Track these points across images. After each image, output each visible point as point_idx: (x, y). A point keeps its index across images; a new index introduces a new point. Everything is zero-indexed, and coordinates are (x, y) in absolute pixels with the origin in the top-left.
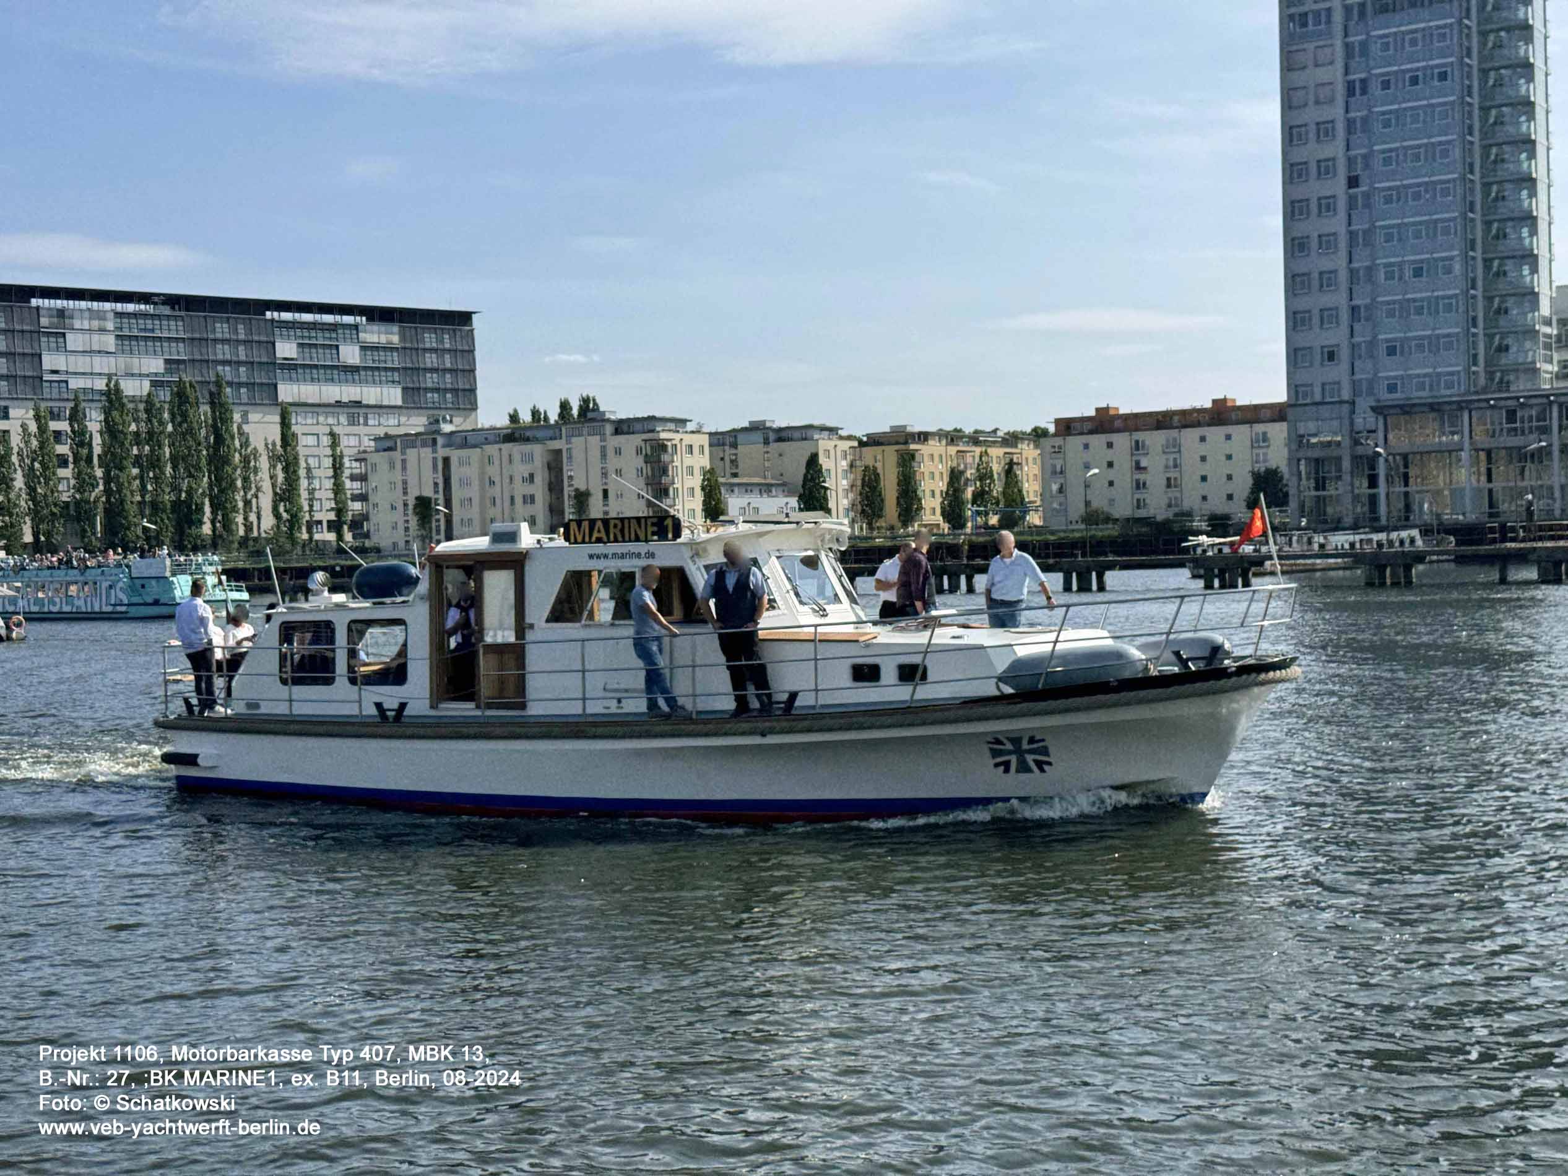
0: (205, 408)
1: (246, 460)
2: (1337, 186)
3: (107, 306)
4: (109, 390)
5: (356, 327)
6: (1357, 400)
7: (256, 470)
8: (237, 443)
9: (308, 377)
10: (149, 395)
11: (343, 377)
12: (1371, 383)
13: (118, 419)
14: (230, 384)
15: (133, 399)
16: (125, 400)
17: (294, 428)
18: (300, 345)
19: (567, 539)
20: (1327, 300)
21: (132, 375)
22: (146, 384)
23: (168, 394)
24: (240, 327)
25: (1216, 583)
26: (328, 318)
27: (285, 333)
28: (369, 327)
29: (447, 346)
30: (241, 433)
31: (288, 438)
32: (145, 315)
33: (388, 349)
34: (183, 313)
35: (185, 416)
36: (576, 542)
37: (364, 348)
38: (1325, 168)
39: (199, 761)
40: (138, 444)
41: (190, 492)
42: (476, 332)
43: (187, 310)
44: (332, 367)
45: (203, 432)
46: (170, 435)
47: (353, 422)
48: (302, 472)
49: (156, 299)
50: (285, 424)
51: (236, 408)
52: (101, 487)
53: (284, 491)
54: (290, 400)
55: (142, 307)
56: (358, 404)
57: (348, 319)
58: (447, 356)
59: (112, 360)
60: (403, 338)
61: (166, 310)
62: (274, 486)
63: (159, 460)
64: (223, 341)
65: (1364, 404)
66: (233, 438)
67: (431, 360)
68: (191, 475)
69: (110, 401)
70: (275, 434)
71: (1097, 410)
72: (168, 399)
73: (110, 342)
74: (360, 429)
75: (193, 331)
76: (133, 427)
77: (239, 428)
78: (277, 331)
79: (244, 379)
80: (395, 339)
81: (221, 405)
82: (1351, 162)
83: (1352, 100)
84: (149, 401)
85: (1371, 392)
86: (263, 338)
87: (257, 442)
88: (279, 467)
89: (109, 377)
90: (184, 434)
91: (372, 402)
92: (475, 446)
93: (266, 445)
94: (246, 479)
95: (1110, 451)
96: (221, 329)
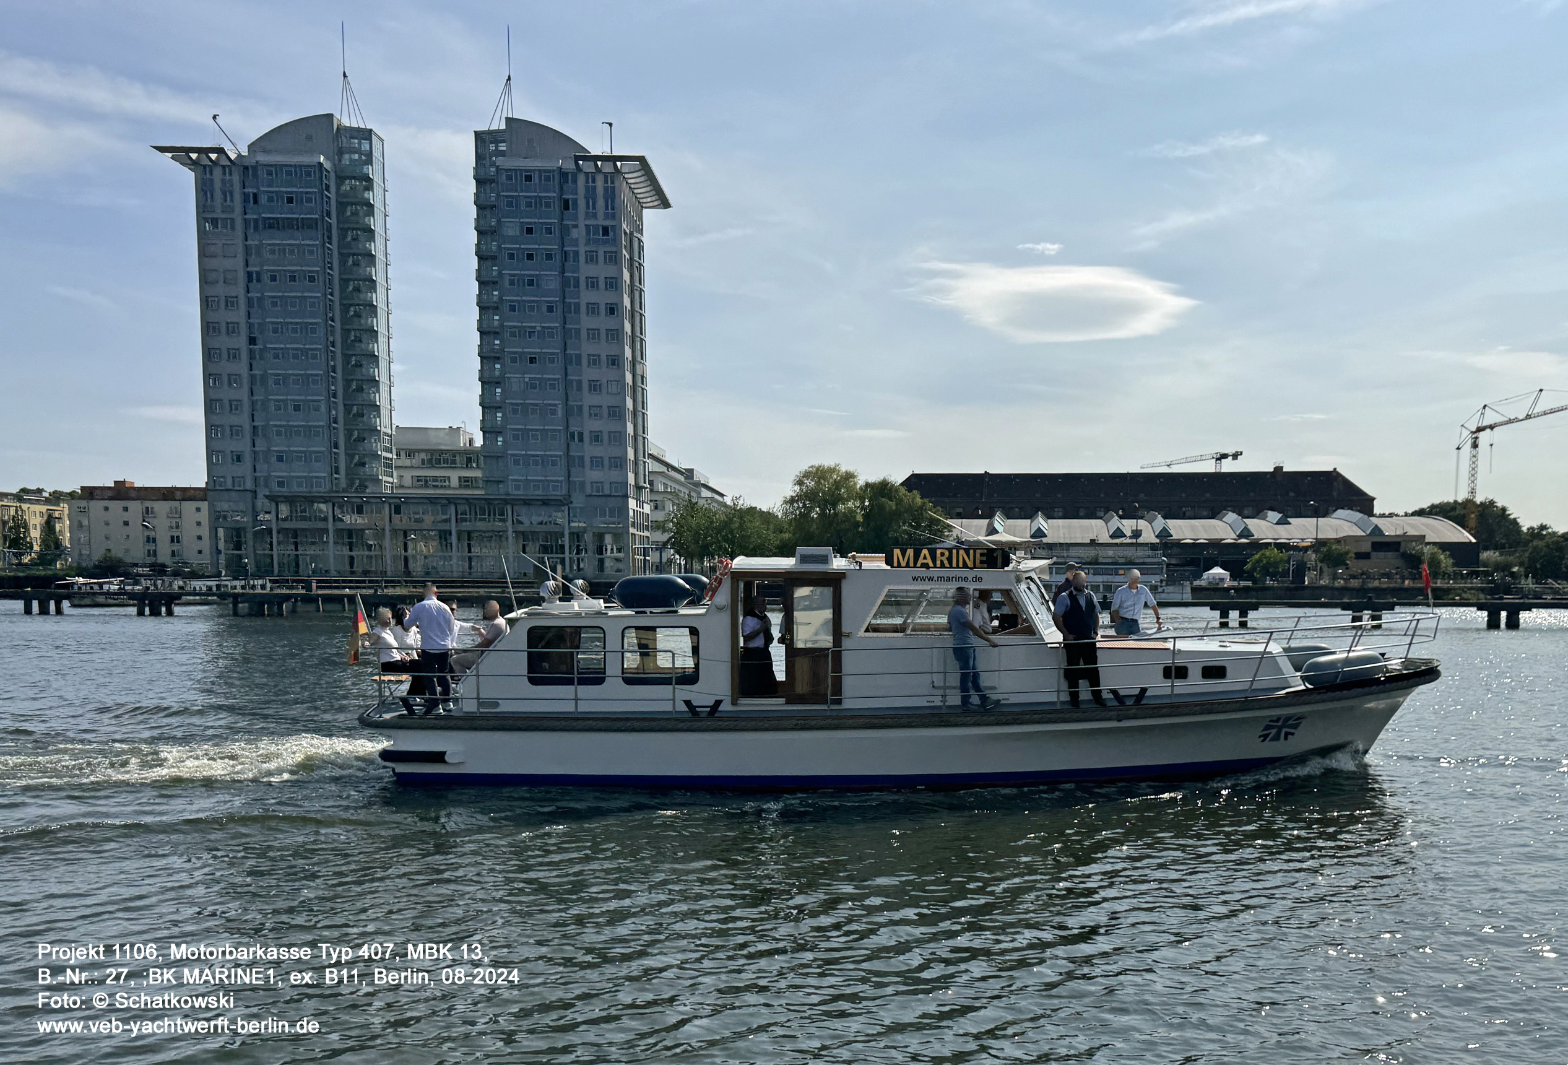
2: (241, 342)
6: (258, 490)
12: (267, 479)
19: (889, 562)
20: (234, 420)
25: (147, 610)
36: (899, 566)
38: (232, 329)
39: (447, 758)
65: (262, 492)
71: (115, 482)
82: (250, 326)
83: (251, 285)
85: (266, 486)
95: (126, 514)
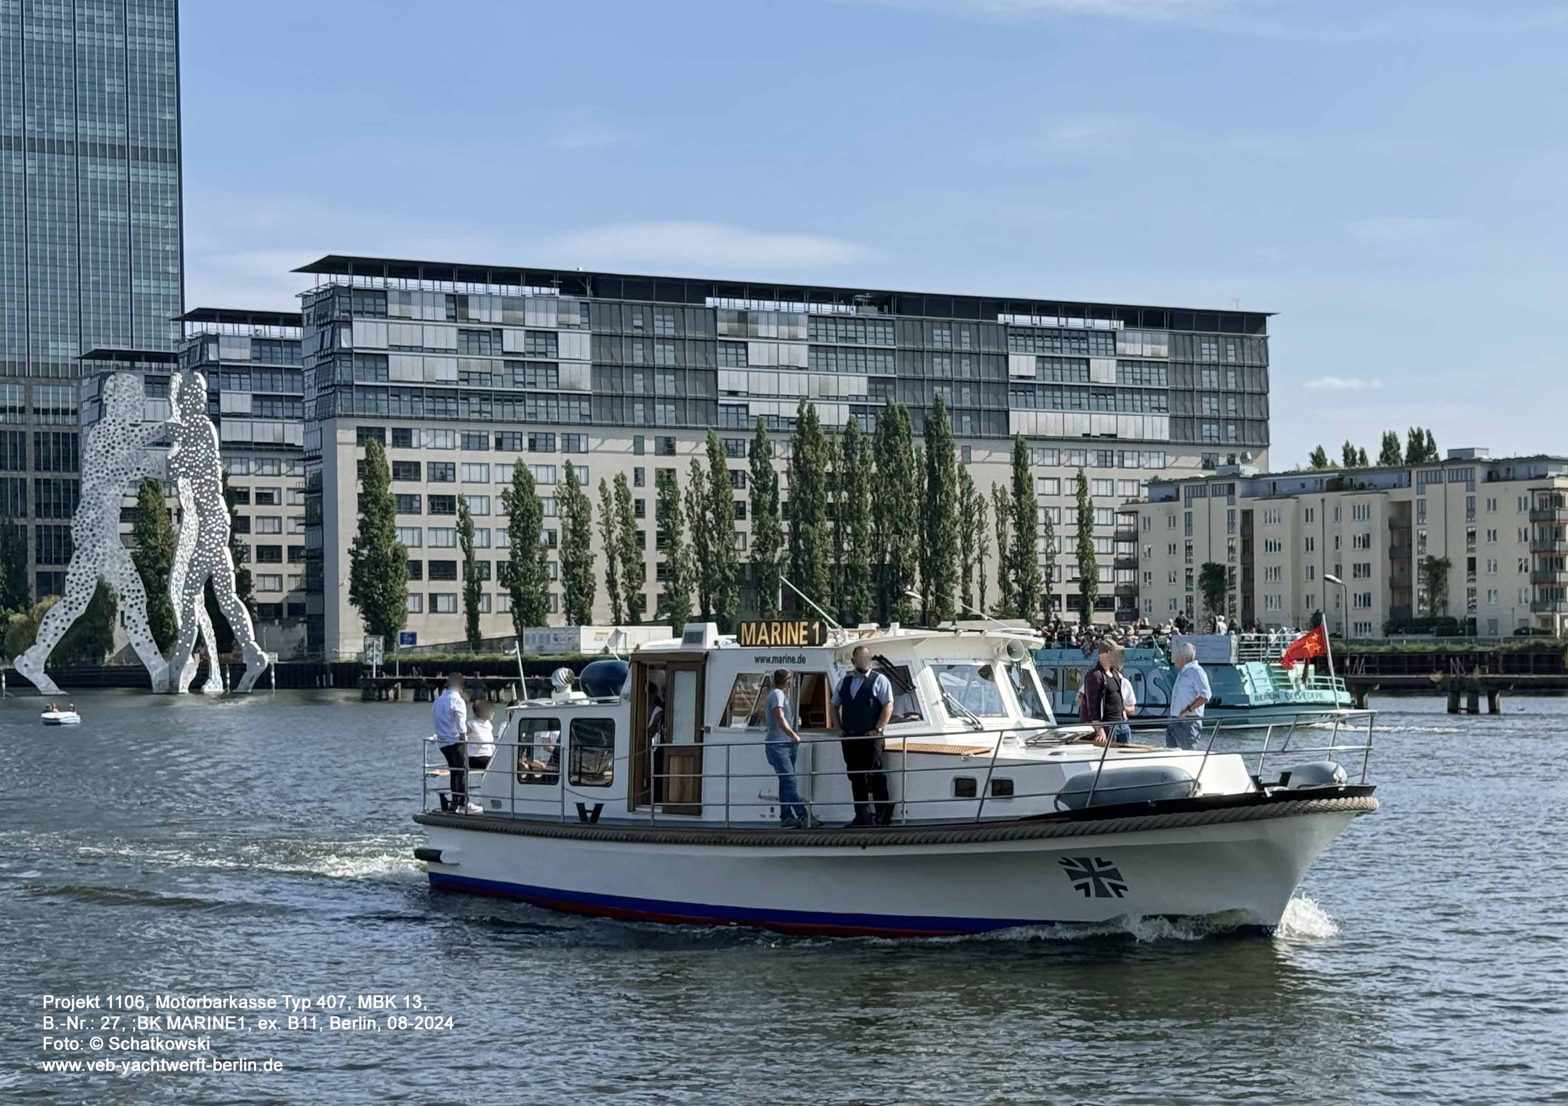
0: (919, 443)
1: (967, 512)
3: (799, 307)
4: (801, 419)
5: (1113, 334)
7: (981, 526)
8: (958, 491)
9: (1049, 400)
10: (849, 423)
11: (1093, 401)
13: (810, 455)
14: (950, 409)
15: (829, 430)
16: (821, 431)
17: (1030, 470)
18: (1040, 359)
21: (828, 398)
22: (845, 410)
23: (872, 423)
24: (965, 333)
26: (1076, 323)
27: (1021, 342)
28: (1129, 335)
29: (1232, 360)
30: (964, 477)
31: (1021, 484)
32: (846, 319)
33: (1155, 363)
34: (893, 317)
35: (891, 450)
36: (745, 645)
37: (1122, 363)
39: (443, 857)
40: (833, 490)
41: (895, 554)
42: (1270, 342)
43: (899, 312)
44: (1080, 388)
45: (915, 473)
46: (873, 478)
47: (1104, 462)
48: (1040, 530)
49: (859, 298)
50: (1019, 463)
51: (959, 443)
52: (786, 546)
53: (1015, 554)
54: (1024, 432)
55: (842, 308)
56: (1112, 438)
57: (1102, 324)
58: (1231, 374)
59: (804, 378)
60: (1173, 350)
61: (871, 312)
62: (1002, 548)
63: (859, 510)
64: (942, 353)
66: (953, 482)
67: (1209, 380)
68: (898, 531)
69: (802, 433)
70: (1005, 476)
72: (872, 430)
73: (801, 355)
74: (1114, 473)
75: (904, 340)
76: (829, 467)
77: (961, 468)
78: (1011, 341)
79: (967, 404)
80: (1164, 350)
81: (940, 438)
84: (849, 433)
86: (994, 350)
87: (982, 488)
88: (1010, 520)
89: (802, 399)
90: (891, 476)
91: (1130, 436)
92: (1287, 496)
93: (994, 493)
94: (967, 538)
96: (941, 338)
